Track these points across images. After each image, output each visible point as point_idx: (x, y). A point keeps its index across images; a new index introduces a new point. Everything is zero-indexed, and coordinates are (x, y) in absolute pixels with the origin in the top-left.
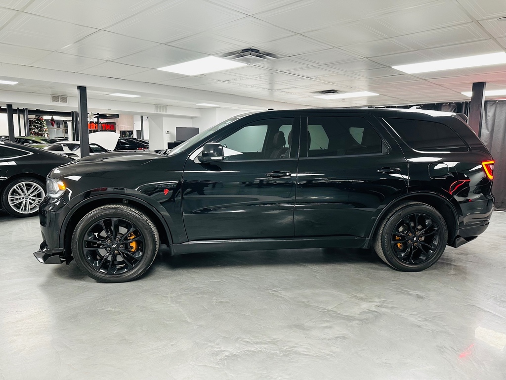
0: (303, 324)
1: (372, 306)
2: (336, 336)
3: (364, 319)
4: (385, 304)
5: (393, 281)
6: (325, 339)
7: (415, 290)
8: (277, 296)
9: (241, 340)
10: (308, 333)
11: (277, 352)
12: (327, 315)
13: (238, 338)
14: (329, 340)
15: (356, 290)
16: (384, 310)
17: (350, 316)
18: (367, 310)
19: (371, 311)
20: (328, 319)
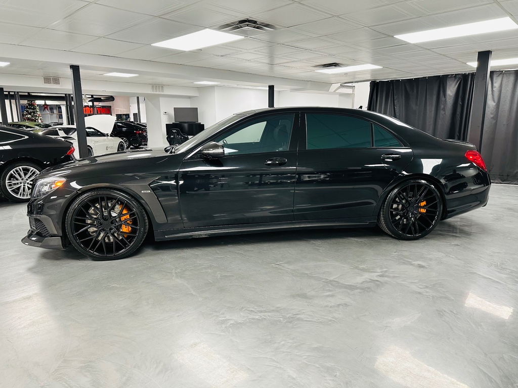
0: (306, 294)
1: (374, 276)
2: (338, 303)
3: (366, 288)
4: (387, 274)
5: (395, 252)
6: (327, 306)
7: (417, 260)
8: (280, 269)
9: (246, 310)
10: (310, 301)
11: (281, 319)
12: (329, 285)
13: (243, 308)
14: (331, 307)
15: (358, 261)
16: (385, 279)
17: (352, 286)
18: (368, 280)
19: (372, 281)
20: (330, 289)
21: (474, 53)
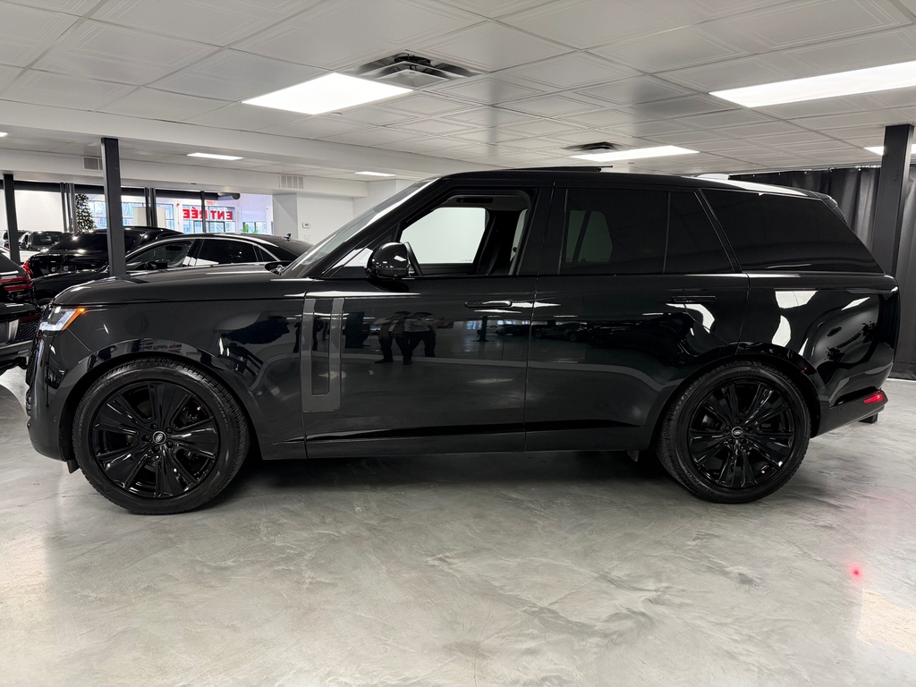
0: (479, 643)
1: (637, 601)
2: (544, 675)
3: (615, 633)
4: (667, 597)
5: (694, 540)
7: (739, 563)
8: (443, 572)
9: (334, 681)
10: (483, 664)
12: (536, 621)
13: (329, 674)
15: (612, 559)
16: (661, 609)
17: (583, 625)
18: (625, 611)
19: (632, 614)
20: (535, 632)
21: (878, 128)
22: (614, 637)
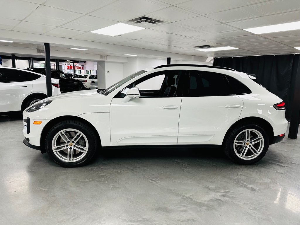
0: (167, 208)
1: (218, 195)
2: (188, 218)
3: (211, 206)
4: (228, 194)
6: (179, 220)
7: (251, 184)
8: (155, 185)
10: (169, 215)
12: (185, 201)
13: (119, 216)
14: (182, 221)
15: (209, 182)
17: (200, 203)
18: (214, 199)
19: (217, 200)
20: (185, 204)
21: (299, 41)
22: (211, 207)
